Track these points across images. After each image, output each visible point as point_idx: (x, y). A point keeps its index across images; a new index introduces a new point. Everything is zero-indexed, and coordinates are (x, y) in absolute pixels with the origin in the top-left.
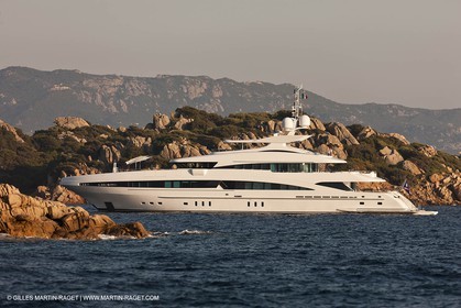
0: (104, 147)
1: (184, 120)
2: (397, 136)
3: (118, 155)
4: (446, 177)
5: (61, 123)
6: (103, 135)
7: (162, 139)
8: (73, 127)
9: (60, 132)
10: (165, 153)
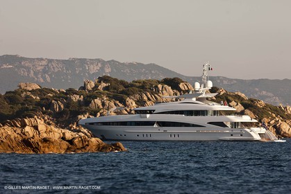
0: (53, 101)
1: (104, 85)
2: (240, 94)
3: (62, 106)
4: (272, 120)
5: (23, 87)
6: (50, 94)
7: (90, 97)
8: (31, 89)
9: (22, 92)
10: (92, 105)
